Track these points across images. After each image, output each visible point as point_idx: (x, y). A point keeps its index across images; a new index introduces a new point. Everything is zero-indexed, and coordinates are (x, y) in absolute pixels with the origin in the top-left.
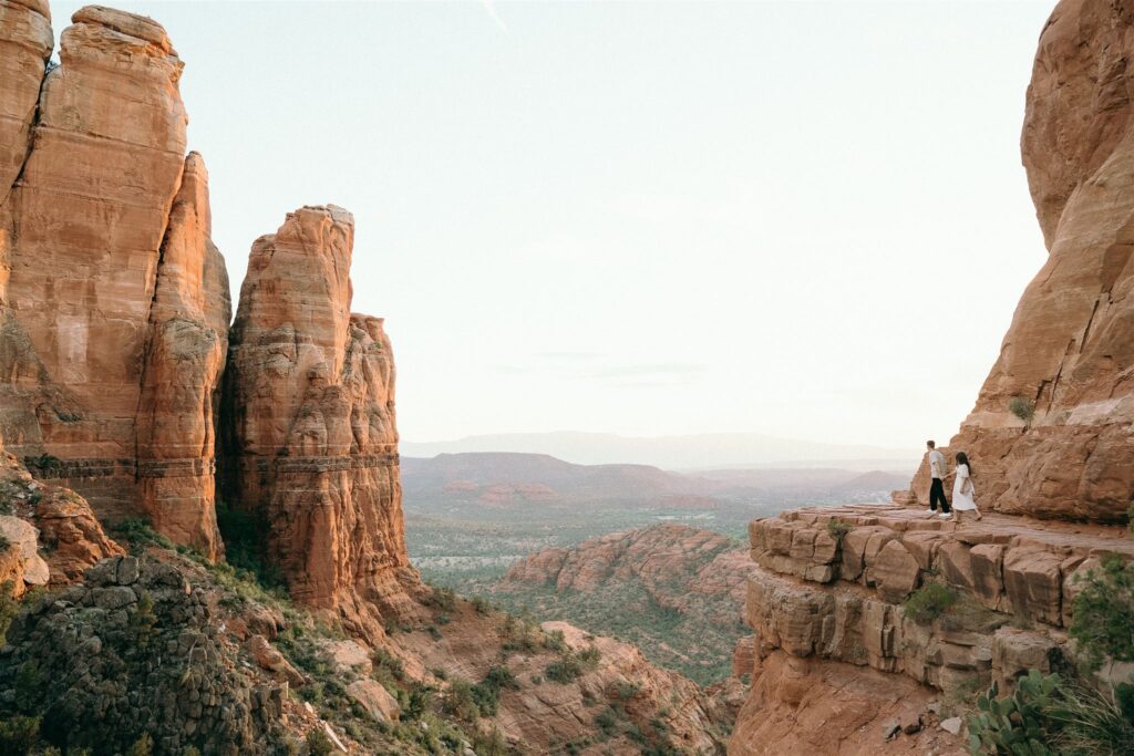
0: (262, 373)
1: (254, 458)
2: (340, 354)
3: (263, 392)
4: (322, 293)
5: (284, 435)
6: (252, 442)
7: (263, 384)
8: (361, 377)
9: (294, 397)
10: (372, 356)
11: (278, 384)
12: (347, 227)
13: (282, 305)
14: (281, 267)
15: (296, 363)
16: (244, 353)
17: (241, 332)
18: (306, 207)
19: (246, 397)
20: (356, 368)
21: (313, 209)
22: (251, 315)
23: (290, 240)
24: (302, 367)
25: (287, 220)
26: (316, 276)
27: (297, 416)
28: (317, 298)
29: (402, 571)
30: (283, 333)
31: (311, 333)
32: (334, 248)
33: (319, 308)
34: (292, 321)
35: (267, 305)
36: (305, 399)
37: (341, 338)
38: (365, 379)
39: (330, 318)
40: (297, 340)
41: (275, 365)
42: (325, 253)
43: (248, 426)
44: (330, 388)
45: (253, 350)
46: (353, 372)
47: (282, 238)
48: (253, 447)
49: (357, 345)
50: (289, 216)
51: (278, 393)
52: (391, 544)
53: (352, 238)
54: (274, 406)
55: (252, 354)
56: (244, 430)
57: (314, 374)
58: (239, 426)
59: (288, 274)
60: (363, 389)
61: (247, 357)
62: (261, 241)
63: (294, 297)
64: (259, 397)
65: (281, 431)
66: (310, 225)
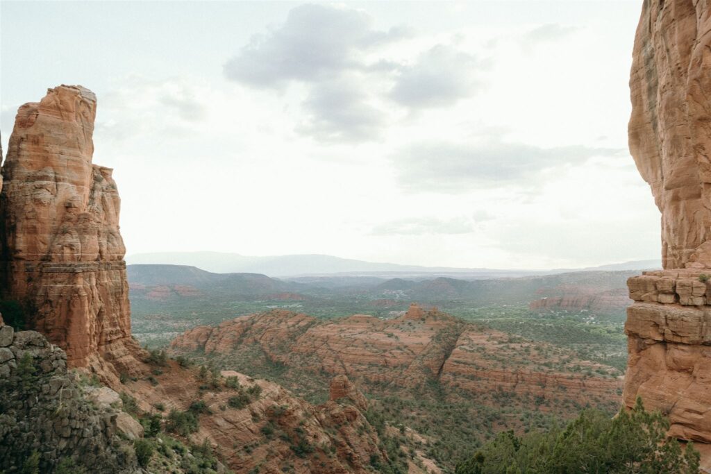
0: (29, 202)
1: (22, 263)
2: (87, 191)
3: (30, 215)
4: (74, 147)
5: (46, 247)
6: (21, 251)
7: (30, 209)
8: (101, 208)
9: (54, 219)
10: (109, 194)
11: (42, 210)
12: (91, 102)
13: (44, 154)
14: (44, 127)
15: (56, 196)
16: (13, 186)
17: (11, 171)
18: (63, 86)
19: (16, 218)
20: (97, 203)
21: (69, 87)
22: (19, 160)
23: (51, 107)
24: (60, 199)
25: (48, 93)
26: (70, 136)
27: (56, 234)
28: (71, 151)
29: (129, 341)
30: (45, 174)
31: (66, 174)
32: (82, 117)
33: (72, 158)
34: (53, 166)
35: (32, 153)
36: (63, 222)
37: (88, 180)
38: (103, 209)
39: (80, 166)
40: (57, 180)
41: (40, 196)
42: (76, 119)
43: (18, 240)
44: (82, 214)
45: (21, 185)
46: (96, 205)
47: (44, 106)
48: (21, 254)
49: (98, 185)
50: (50, 91)
51: (42, 217)
52: (122, 323)
53: (95, 111)
54: (39, 226)
55: (21, 188)
56: (14, 242)
57: (70, 204)
58: (10, 239)
59: (49, 132)
60: (102, 217)
61: (16, 190)
62: (26, 106)
63: (54, 149)
64: (27, 218)
65: (44, 243)
66: (66, 98)
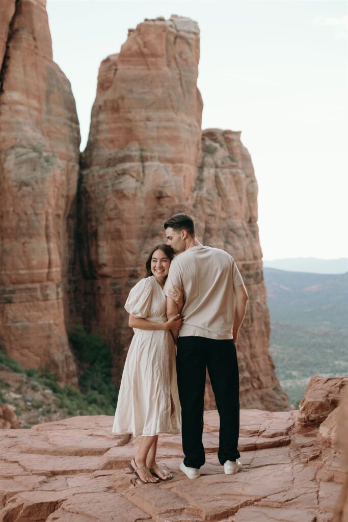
0: (110, 196)
1: (108, 281)
2: (191, 171)
3: (112, 214)
4: (166, 108)
5: (134, 257)
6: (104, 265)
7: (112, 206)
8: (214, 192)
9: (143, 217)
10: (227, 171)
11: (125, 205)
12: (192, 36)
13: (127, 125)
14: (124, 85)
15: (142, 183)
16: (93, 176)
17: (90, 155)
18: (146, 20)
19: (97, 220)
20: (208, 185)
21: (153, 20)
22: (98, 137)
23: (132, 55)
24: (148, 187)
25: (129, 35)
26: (159, 91)
27: (146, 238)
28: (162, 114)
29: (267, 395)
30: (128, 153)
31: (156, 150)
32: (179, 60)
33: (164, 124)
34: (138, 140)
35: (113, 125)
36: (154, 219)
37: (191, 153)
38: (219, 194)
39: (175, 134)
40: (143, 159)
41: (122, 186)
42: (169, 65)
43: (100, 250)
44: (177, 206)
45: (102, 172)
46: (205, 189)
47: (126, 55)
48: (106, 270)
49: (209, 159)
50: (130, 31)
51: (126, 215)
52: (254, 367)
53: (198, 47)
54: (123, 228)
55: (101, 177)
56: (97, 253)
57: (161, 192)
58: (93, 250)
59: (131, 91)
60: (218, 206)
61: (97, 180)
62: (106, 61)
63: (138, 115)
64: (110, 219)
65: (132, 253)
66: (151, 38)
